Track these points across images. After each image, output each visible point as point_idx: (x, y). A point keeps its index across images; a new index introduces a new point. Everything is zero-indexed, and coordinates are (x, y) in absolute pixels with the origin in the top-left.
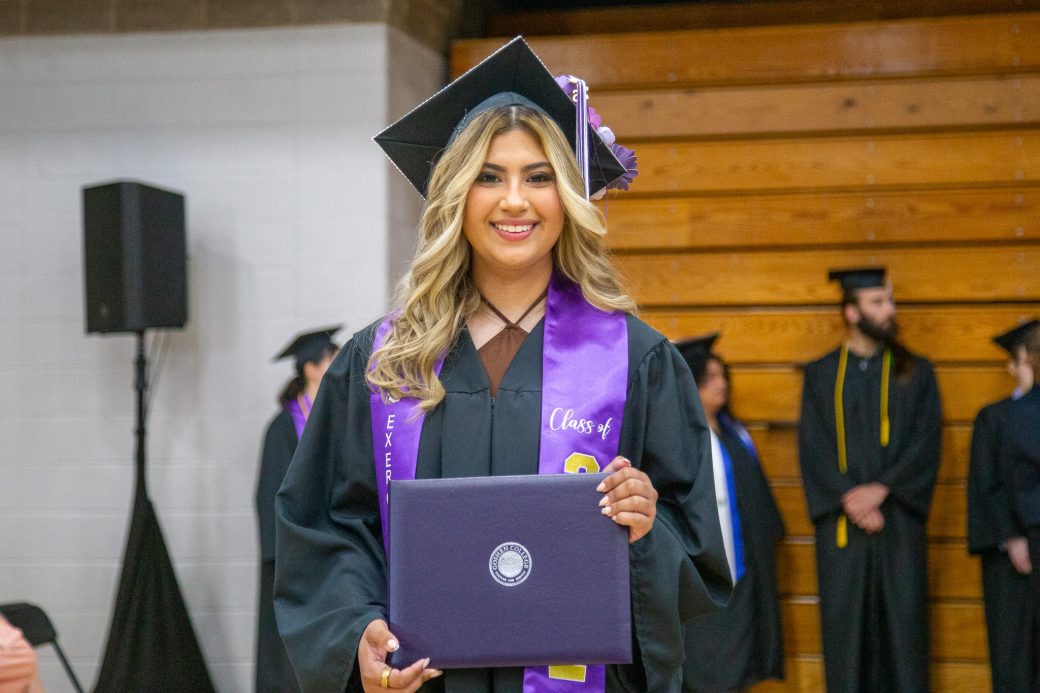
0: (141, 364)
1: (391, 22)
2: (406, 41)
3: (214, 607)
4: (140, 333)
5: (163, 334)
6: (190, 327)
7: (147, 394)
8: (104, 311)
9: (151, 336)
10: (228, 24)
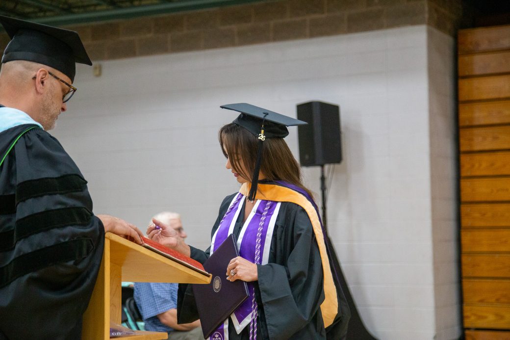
0: (323, 179)
1: (429, 24)
2: (436, 32)
3: (358, 282)
4: (322, 166)
5: (332, 166)
6: (343, 163)
7: (326, 192)
8: (307, 157)
9: (326, 167)
10: (357, 30)
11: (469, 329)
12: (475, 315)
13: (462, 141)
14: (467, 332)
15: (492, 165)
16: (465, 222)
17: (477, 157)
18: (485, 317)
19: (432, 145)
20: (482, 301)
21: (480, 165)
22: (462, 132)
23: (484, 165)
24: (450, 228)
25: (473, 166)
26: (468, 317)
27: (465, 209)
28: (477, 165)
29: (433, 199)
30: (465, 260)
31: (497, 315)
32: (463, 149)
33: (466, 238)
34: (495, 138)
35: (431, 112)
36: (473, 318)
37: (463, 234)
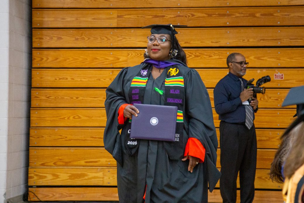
11: (31, 187)
12: (37, 175)
13: (34, 39)
14: (30, 189)
15: (57, 59)
16: (34, 103)
17: (46, 52)
18: (45, 177)
19: (11, 40)
20: (43, 165)
21: (48, 59)
22: (34, 32)
23: (50, 59)
24: (22, 107)
25: (42, 59)
26: (32, 177)
27: (34, 93)
28: (45, 59)
29: (10, 84)
30: (32, 132)
31: (54, 175)
32: (34, 45)
33: (34, 115)
34: (59, 38)
35: (10, 14)
36: (35, 178)
37: (32, 112)
